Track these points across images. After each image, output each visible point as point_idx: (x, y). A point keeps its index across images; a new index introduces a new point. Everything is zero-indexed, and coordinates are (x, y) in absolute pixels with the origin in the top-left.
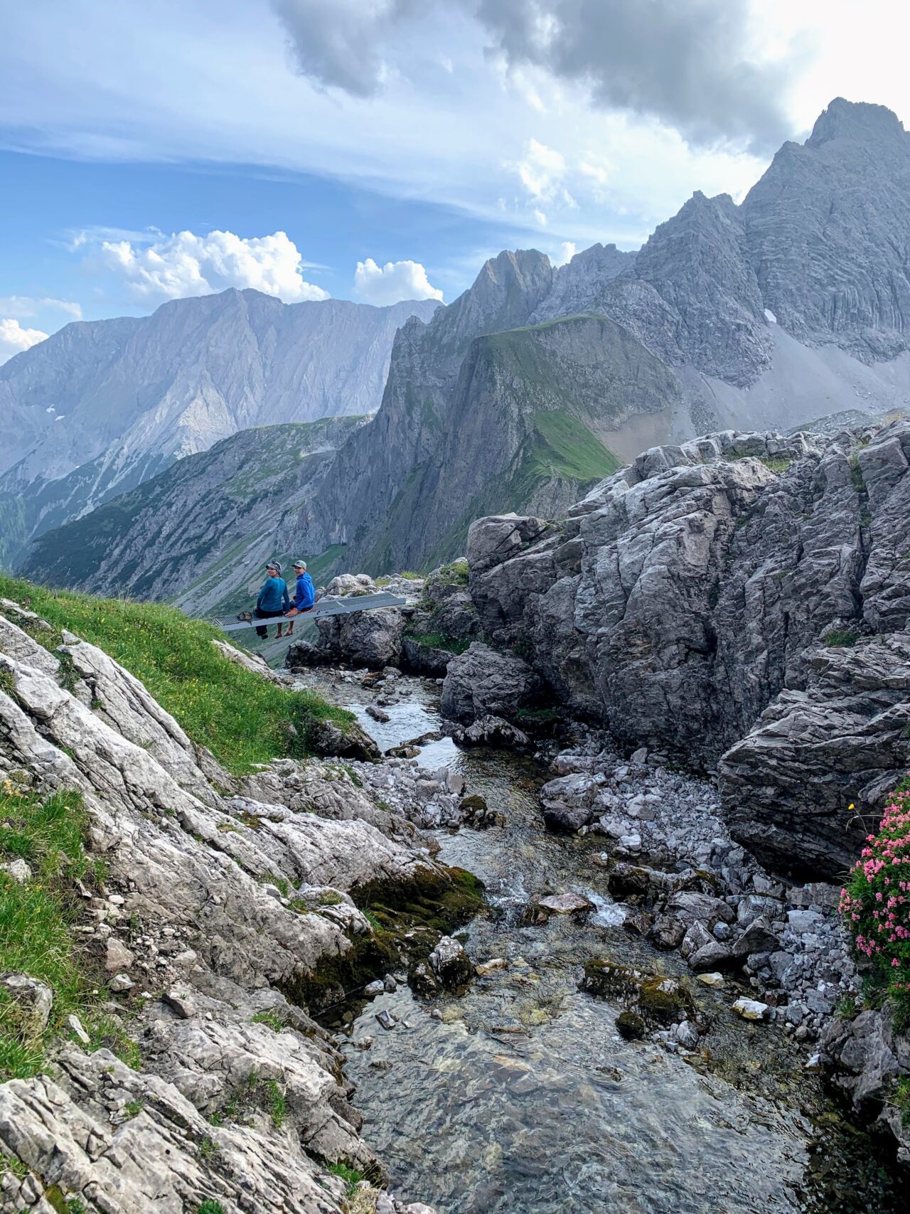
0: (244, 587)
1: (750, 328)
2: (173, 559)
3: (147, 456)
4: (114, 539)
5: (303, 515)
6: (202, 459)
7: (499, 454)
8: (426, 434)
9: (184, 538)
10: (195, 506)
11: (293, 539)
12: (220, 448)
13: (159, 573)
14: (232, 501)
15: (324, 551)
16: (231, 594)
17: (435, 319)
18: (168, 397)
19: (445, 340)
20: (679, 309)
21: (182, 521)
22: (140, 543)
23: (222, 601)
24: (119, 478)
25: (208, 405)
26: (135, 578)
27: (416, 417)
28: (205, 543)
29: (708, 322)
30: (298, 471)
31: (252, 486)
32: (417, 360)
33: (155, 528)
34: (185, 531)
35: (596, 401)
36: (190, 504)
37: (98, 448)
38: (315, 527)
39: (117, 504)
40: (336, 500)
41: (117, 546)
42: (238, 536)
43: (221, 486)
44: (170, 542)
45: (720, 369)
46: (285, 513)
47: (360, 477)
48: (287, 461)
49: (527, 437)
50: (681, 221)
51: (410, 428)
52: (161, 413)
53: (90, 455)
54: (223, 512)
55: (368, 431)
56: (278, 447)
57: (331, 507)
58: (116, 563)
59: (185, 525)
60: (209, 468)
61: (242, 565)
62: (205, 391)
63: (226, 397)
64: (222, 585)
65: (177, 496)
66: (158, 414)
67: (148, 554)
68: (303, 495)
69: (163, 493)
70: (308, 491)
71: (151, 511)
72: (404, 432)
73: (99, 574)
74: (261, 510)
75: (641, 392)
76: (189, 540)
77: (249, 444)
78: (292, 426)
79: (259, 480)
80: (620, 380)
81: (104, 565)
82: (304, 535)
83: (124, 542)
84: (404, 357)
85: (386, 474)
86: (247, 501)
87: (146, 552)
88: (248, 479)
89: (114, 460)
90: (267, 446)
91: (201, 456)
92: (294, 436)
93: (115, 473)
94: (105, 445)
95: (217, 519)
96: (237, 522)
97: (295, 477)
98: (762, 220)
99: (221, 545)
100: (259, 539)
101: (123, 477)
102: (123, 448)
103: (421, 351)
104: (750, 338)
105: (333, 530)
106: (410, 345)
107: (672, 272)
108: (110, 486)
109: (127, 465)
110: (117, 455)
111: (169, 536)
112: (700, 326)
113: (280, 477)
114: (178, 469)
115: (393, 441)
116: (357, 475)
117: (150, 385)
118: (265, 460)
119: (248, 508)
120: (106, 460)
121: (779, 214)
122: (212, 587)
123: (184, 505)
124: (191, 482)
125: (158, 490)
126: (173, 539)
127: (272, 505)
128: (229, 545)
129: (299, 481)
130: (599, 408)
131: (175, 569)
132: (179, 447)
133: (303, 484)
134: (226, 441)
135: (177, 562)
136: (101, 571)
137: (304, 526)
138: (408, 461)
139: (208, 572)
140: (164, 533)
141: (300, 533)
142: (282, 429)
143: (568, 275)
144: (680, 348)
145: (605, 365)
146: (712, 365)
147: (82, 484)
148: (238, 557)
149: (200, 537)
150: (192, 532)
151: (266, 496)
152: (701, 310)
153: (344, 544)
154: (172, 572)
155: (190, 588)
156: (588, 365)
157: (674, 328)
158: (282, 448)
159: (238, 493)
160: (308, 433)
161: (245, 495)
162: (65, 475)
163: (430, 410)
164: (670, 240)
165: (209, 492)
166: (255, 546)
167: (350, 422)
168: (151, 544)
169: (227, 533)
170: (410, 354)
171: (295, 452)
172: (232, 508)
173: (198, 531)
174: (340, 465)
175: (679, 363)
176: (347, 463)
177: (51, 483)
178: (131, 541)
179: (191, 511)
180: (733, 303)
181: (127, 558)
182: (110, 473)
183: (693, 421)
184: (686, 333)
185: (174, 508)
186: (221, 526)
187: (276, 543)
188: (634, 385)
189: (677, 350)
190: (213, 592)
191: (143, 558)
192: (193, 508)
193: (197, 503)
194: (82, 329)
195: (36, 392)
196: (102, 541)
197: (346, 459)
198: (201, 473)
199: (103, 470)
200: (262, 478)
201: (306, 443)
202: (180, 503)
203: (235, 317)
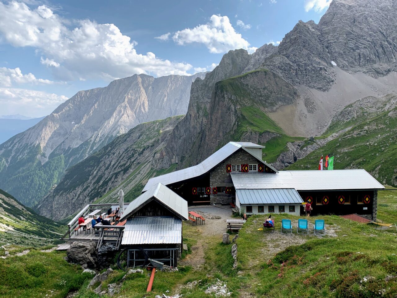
0: (141, 182)
1: (326, 68)
2: (115, 173)
3: (107, 137)
4: (94, 168)
5: (162, 154)
6: (125, 136)
7: (228, 124)
8: (205, 120)
9: (119, 165)
10: (123, 153)
11: (158, 163)
12: (131, 132)
13: (110, 179)
14: (136, 150)
15: (169, 166)
16: (136, 185)
17: (206, 78)
18: (114, 115)
19: (210, 85)
20: (296, 64)
21: (118, 160)
22: (103, 168)
23: (133, 188)
24: (97, 145)
25: (129, 117)
26: (102, 182)
27: (201, 113)
28: (127, 167)
29: (308, 68)
30: (160, 138)
31: (143, 144)
32: (200, 93)
33: (109, 163)
34: (120, 163)
35: (265, 101)
36: (121, 153)
37: (89, 135)
38: (166, 158)
39: (95, 155)
40: (173, 147)
41: (95, 170)
42: (139, 163)
43: (132, 145)
44: (114, 168)
45: (315, 85)
46: (155, 153)
47: (181, 138)
48: (156, 134)
49: (238, 117)
50: (295, 31)
51: (198, 118)
52: (112, 121)
53: (87, 138)
54: (133, 155)
55: (184, 120)
56: (152, 129)
57: (172, 150)
58: (95, 177)
59: (119, 161)
60: (128, 139)
61: (140, 174)
62: (127, 111)
63: (135, 113)
64: (133, 182)
65: (116, 150)
66: (111, 121)
68: (161, 146)
69: (111, 149)
70: (163, 144)
71: (107, 157)
72: (196, 120)
73: (89, 181)
74: (147, 153)
75: (283, 97)
76: (121, 166)
77: (142, 129)
78: (157, 121)
79: (145, 142)
80: (275, 93)
81: (90, 178)
82: (162, 161)
83: (98, 168)
84: (195, 92)
85: (191, 136)
86: (141, 150)
87: (106, 172)
88: (142, 142)
89: (96, 139)
90: (148, 129)
91: (125, 135)
92: (158, 125)
93: (96, 144)
94: (92, 134)
95: (131, 158)
96: (138, 158)
97: (159, 140)
98: (327, 28)
99: (133, 167)
100: (146, 164)
101: (99, 145)
102: (99, 134)
103: (202, 89)
104: (326, 72)
105: (173, 158)
106: (197, 88)
107: (293, 51)
108: (94, 148)
109: (100, 140)
110: (97, 137)
111: (114, 165)
112: (305, 70)
113: (153, 140)
114: (117, 140)
115: (192, 124)
116: (180, 137)
117: (108, 111)
118: (148, 135)
119: (142, 152)
120: (93, 139)
121: (333, 25)
122: (129, 183)
123: (119, 153)
124: (121, 145)
125: (110, 148)
126: (115, 166)
127: (151, 151)
128: (135, 167)
129: (160, 141)
130: (267, 104)
131: (116, 177)
132: (119, 132)
133: (161, 142)
134: (133, 129)
135: (117, 175)
136: (89, 180)
137: (162, 158)
138: (199, 130)
139: (128, 178)
140: (112, 164)
141: (160, 160)
142: (154, 122)
143: (255, 56)
144: (298, 79)
145: (268, 88)
146: (312, 84)
147: (84, 148)
148: (139, 171)
149: (125, 164)
150: (122, 163)
151: (148, 148)
152: (305, 64)
153: (177, 163)
154: (115, 178)
155: (122, 184)
156: (261, 88)
157: (295, 71)
158: (154, 130)
159: (138, 147)
160: (163, 123)
161: (141, 148)
162: (78, 146)
163: (206, 111)
164: (290, 39)
165: (128, 148)
166: (145, 166)
167: (178, 118)
168: (107, 168)
169: (134, 163)
170: (197, 91)
171: (158, 131)
172: (136, 153)
173: (124, 162)
174: (174, 134)
175: (298, 84)
176: (176, 133)
177: (73, 149)
178: (100, 168)
179: (121, 155)
180: (318, 60)
181: (99, 174)
182: (94, 143)
183: (305, 106)
184: (300, 73)
185: (115, 155)
186: (132, 160)
187: (152, 165)
188: (280, 94)
189: (297, 80)
190: (129, 185)
191: (104, 174)
192: (122, 154)
193: (124, 152)
194: (83, 93)
195: (68, 117)
196: (90, 169)
197: (176, 131)
198: (125, 141)
199: (92, 143)
200: (147, 141)
201: (162, 127)
202: (117, 153)
203: (137, 84)
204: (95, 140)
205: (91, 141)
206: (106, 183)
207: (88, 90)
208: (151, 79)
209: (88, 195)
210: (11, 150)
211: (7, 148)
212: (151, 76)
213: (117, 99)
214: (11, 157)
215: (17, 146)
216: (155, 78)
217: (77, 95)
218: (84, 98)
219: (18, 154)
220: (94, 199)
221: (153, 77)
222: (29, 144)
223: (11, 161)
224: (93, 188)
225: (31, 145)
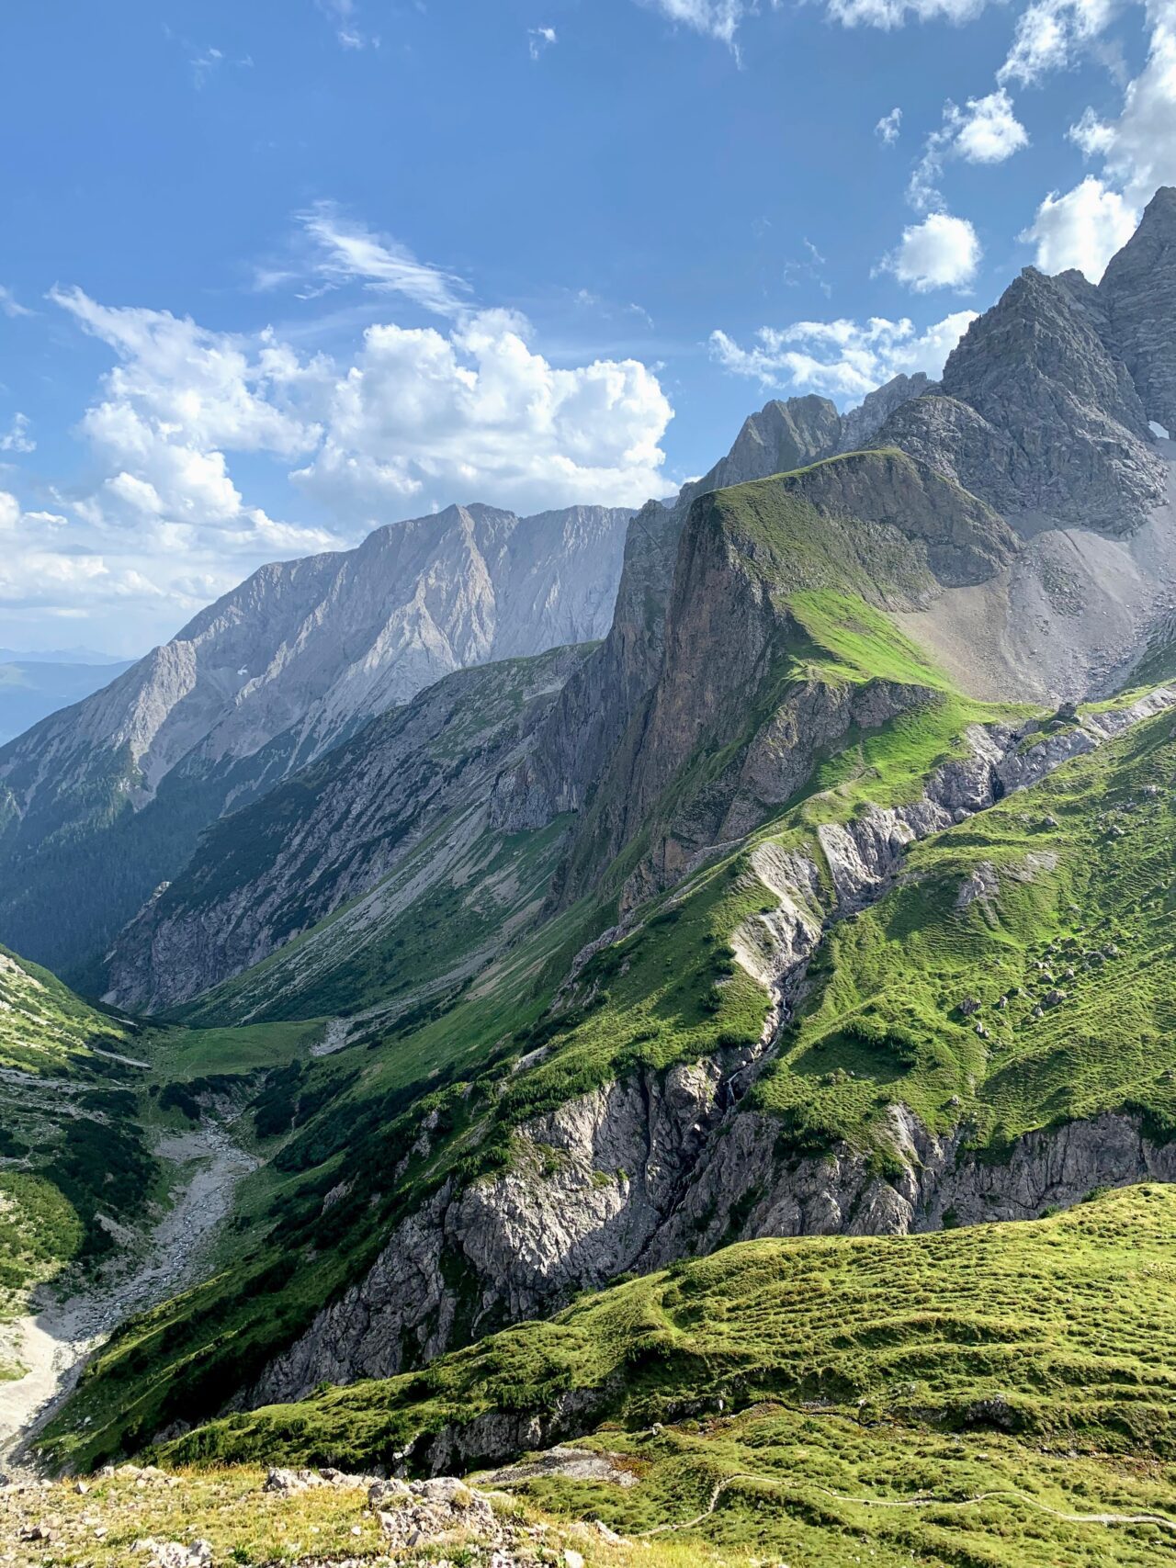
0: (448, 878)
2: (363, 845)
3: (353, 719)
4: (293, 826)
5: (522, 775)
6: (403, 713)
9: (377, 817)
10: (391, 775)
11: (510, 809)
12: (423, 699)
13: (344, 868)
14: (437, 765)
15: (548, 822)
16: (431, 887)
18: (379, 644)
21: (375, 797)
22: (325, 826)
23: (419, 898)
24: (320, 748)
25: (427, 651)
26: (317, 874)
28: (403, 821)
30: (519, 719)
31: (462, 743)
33: (343, 807)
34: (379, 808)
36: (386, 773)
37: (296, 714)
38: (538, 791)
39: (300, 780)
40: (561, 752)
41: (297, 833)
42: (444, 810)
43: (424, 746)
44: (361, 824)
46: (500, 775)
47: (591, 720)
48: (506, 708)
49: (776, 629)
52: (371, 664)
53: (287, 723)
54: (426, 780)
55: (599, 656)
56: (494, 691)
57: (556, 762)
58: (295, 855)
59: (379, 801)
60: (410, 724)
61: (446, 848)
62: (424, 633)
63: (451, 637)
64: (420, 876)
65: (370, 763)
66: (367, 666)
67: (334, 841)
68: (523, 750)
69: (354, 761)
70: (531, 743)
71: (340, 786)
72: (643, 653)
73: (275, 870)
74: (473, 773)
76: (384, 820)
77: (459, 690)
78: (511, 662)
79: (470, 735)
81: (281, 859)
82: (524, 802)
83: (306, 827)
86: (455, 763)
87: (332, 838)
88: (457, 735)
90: (481, 690)
91: (401, 711)
92: (515, 675)
93: (316, 741)
94: (305, 709)
95: (418, 790)
96: (442, 791)
97: (516, 728)
99: (422, 822)
100: (467, 812)
101: (326, 746)
103: (664, 542)
105: (561, 793)
108: (311, 759)
109: (329, 732)
111: (360, 815)
113: (496, 729)
114: (372, 729)
115: (630, 668)
116: (587, 716)
117: (358, 631)
118: (479, 709)
119: (457, 773)
122: (408, 880)
123: (379, 775)
124: (387, 745)
125: (349, 757)
126: (364, 819)
127: (486, 766)
128: (432, 823)
129: (520, 732)
131: (366, 859)
133: (525, 736)
134: (430, 688)
135: (367, 849)
136: (277, 867)
137: (523, 790)
139: (405, 860)
140: (354, 812)
141: (517, 800)
142: (500, 667)
148: (442, 837)
149: (397, 815)
150: (388, 809)
151: (479, 755)
153: (574, 811)
154: (362, 862)
155: (382, 882)
158: (500, 692)
159: (444, 754)
160: (531, 668)
161: (453, 755)
162: (257, 750)
165: (409, 756)
166: (463, 822)
169: (429, 807)
171: (516, 696)
172: (437, 774)
173: (395, 807)
174: (565, 705)
176: (573, 702)
177: (240, 761)
178: (315, 825)
179: (387, 781)
181: (308, 848)
182: (310, 741)
185: (366, 780)
186: (424, 798)
187: (489, 815)
190: (408, 887)
191: (327, 847)
192: (389, 778)
193: (396, 769)
194: (278, 571)
195: (224, 651)
196: (281, 828)
197: (571, 696)
198: (399, 732)
200: (474, 732)
201: (531, 682)
202: (373, 773)
203: (459, 540)
204: (314, 729)
206: (331, 878)
207: (294, 562)
208: (506, 521)
210: (36, 763)
211: (23, 756)
212: (508, 512)
213: (392, 591)
214: (34, 787)
215: (53, 750)
216: (520, 519)
217: (255, 577)
218: (279, 588)
219: (58, 778)
221: (513, 514)
222: (95, 743)
223: (34, 799)
224: (285, 894)
225: (100, 746)
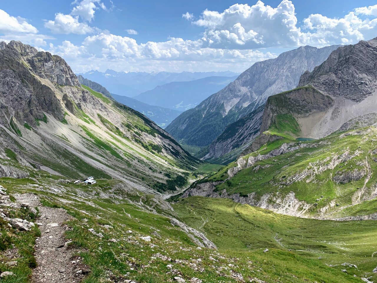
13: (246, 137)
26: (242, 138)
28: (257, 130)
58: (239, 133)
65: (255, 117)
67: (246, 132)
73: (235, 136)
76: (255, 129)
81: (237, 134)
110: (260, 100)
111: (251, 127)
123: (256, 119)
124: (259, 113)
125: (252, 115)
126: (251, 128)
131: (250, 136)
135: (251, 134)
140: (250, 127)
150: (256, 127)
168: (247, 129)
173: (257, 126)
178: (244, 128)
181: (242, 132)
185: (254, 120)
191: (244, 132)
193: (259, 119)
196: (238, 128)
199: (256, 104)
202: (255, 119)
204: (259, 102)
205: (255, 103)
206: (243, 139)
209: (232, 146)
214: (206, 110)
215: (210, 103)
219: (210, 109)
220: (234, 148)
224: (236, 141)
